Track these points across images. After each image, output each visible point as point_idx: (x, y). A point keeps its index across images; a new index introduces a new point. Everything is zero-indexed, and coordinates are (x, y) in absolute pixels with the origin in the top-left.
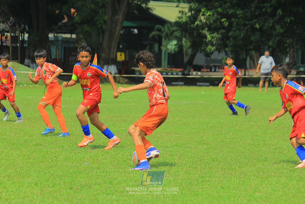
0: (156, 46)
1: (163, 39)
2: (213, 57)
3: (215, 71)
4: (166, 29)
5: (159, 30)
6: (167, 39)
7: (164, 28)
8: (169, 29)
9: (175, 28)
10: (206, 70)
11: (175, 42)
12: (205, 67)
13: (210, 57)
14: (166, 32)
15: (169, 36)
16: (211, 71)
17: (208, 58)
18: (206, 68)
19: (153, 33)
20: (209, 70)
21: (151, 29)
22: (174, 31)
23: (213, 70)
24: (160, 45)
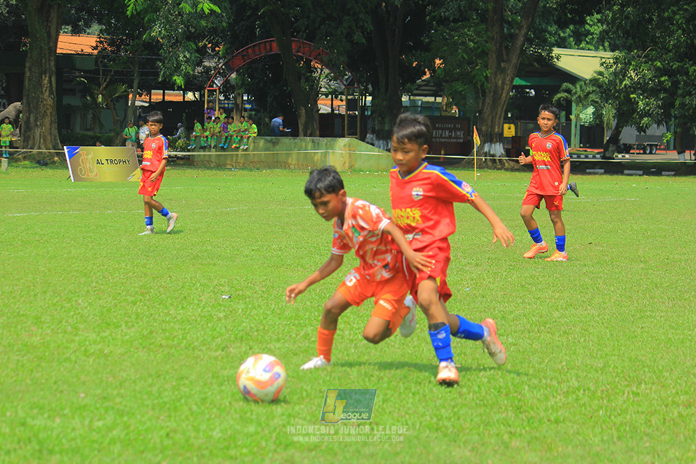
0: (563, 113)
1: (574, 105)
2: (649, 132)
3: (651, 153)
4: (577, 89)
5: (568, 91)
6: (581, 105)
7: (576, 88)
8: (582, 90)
9: (590, 89)
10: (638, 152)
11: (591, 110)
12: (635, 146)
13: (645, 132)
14: (578, 94)
15: (583, 100)
16: (645, 153)
17: (642, 133)
18: (637, 149)
19: (559, 96)
20: (642, 152)
21: (556, 89)
22: (589, 93)
23: (648, 152)
24: (569, 112)
